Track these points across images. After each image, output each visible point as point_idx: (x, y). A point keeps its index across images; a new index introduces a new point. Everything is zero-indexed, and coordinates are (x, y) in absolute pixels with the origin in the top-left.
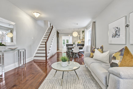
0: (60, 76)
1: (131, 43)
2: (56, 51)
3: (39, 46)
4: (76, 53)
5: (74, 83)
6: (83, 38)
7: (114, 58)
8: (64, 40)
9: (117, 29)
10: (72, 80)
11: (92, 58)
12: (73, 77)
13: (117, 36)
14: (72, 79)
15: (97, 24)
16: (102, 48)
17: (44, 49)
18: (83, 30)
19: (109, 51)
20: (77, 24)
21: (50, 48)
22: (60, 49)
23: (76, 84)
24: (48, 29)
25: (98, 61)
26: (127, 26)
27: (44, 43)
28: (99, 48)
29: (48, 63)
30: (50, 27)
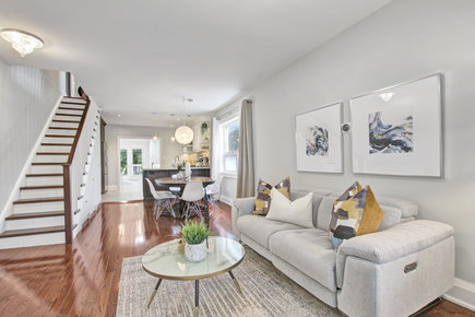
0: (170, 300)
1: (355, 171)
2: (97, 200)
3: (18, 184)
4: (191, 203)
5: (232, 308)
6: (204, 148)
7: (343, 214)
8: (124, 153)
9: (319, 133)
10: (221, 301)
11: (264, 215)
12: (219, 288)
13: (321, 151)
14: (218, 296)
15: (256, 108)
16: (287, 183)
17: (60, 193)
18: (204, 119)
19: (311, 194)
20: (190, 100)
21: (83, 191)
22: (110, 188)
23: (241, 311)
24: (58, 104)
25: (285, 225)
26: (346, 128)
27: (60, 169)
28: (281, 185)
29: (75, 257)
30: (69, 97)
